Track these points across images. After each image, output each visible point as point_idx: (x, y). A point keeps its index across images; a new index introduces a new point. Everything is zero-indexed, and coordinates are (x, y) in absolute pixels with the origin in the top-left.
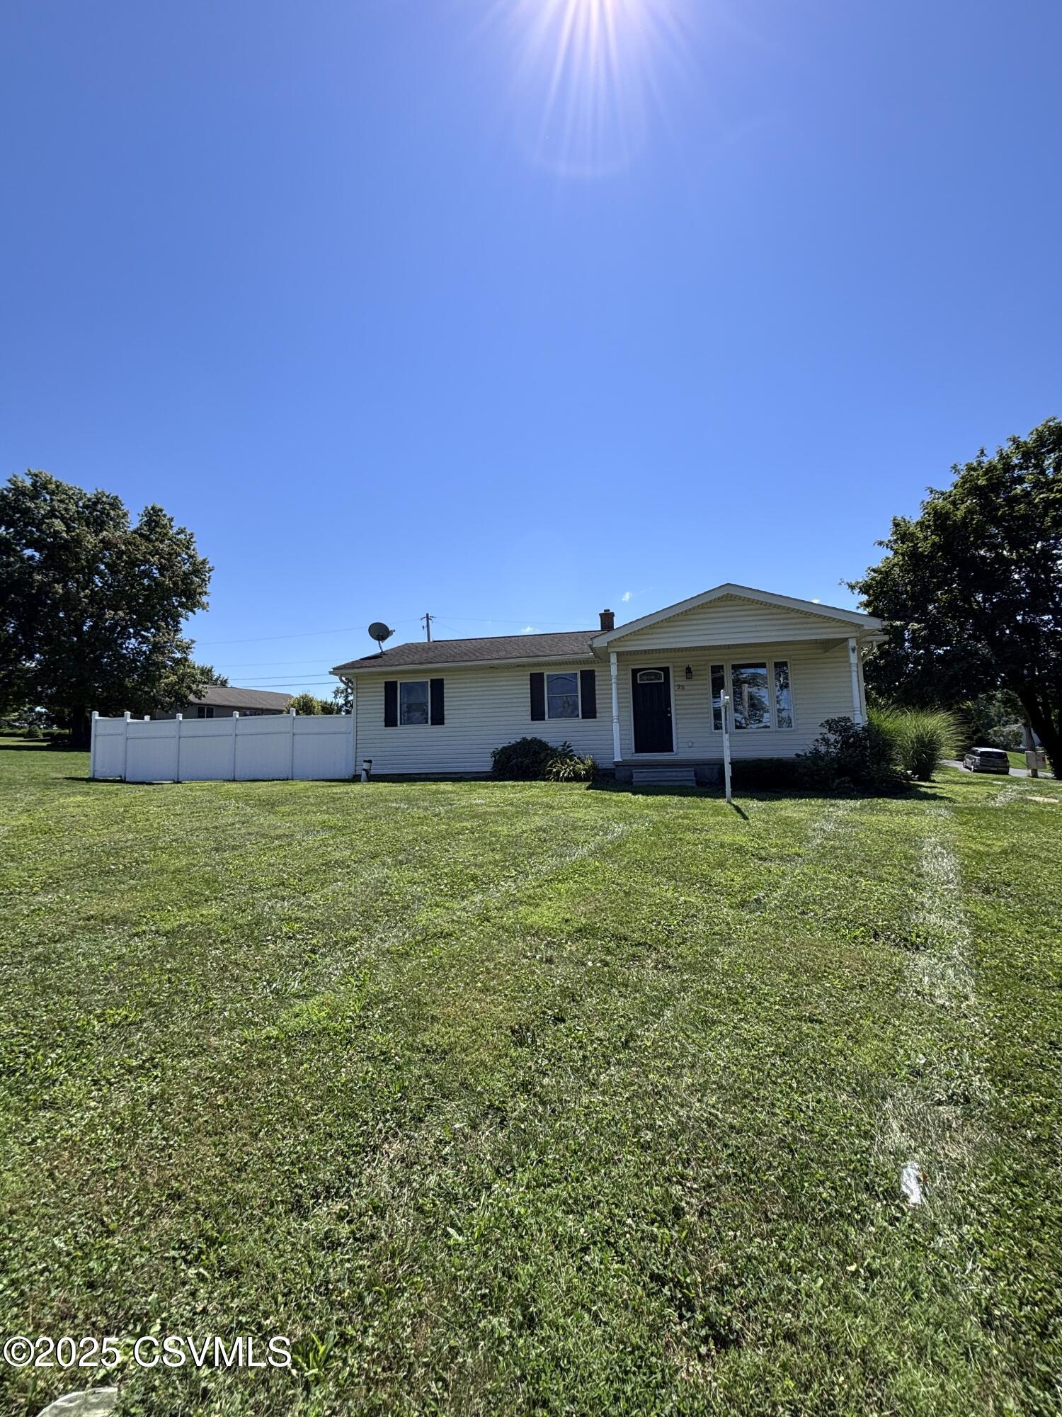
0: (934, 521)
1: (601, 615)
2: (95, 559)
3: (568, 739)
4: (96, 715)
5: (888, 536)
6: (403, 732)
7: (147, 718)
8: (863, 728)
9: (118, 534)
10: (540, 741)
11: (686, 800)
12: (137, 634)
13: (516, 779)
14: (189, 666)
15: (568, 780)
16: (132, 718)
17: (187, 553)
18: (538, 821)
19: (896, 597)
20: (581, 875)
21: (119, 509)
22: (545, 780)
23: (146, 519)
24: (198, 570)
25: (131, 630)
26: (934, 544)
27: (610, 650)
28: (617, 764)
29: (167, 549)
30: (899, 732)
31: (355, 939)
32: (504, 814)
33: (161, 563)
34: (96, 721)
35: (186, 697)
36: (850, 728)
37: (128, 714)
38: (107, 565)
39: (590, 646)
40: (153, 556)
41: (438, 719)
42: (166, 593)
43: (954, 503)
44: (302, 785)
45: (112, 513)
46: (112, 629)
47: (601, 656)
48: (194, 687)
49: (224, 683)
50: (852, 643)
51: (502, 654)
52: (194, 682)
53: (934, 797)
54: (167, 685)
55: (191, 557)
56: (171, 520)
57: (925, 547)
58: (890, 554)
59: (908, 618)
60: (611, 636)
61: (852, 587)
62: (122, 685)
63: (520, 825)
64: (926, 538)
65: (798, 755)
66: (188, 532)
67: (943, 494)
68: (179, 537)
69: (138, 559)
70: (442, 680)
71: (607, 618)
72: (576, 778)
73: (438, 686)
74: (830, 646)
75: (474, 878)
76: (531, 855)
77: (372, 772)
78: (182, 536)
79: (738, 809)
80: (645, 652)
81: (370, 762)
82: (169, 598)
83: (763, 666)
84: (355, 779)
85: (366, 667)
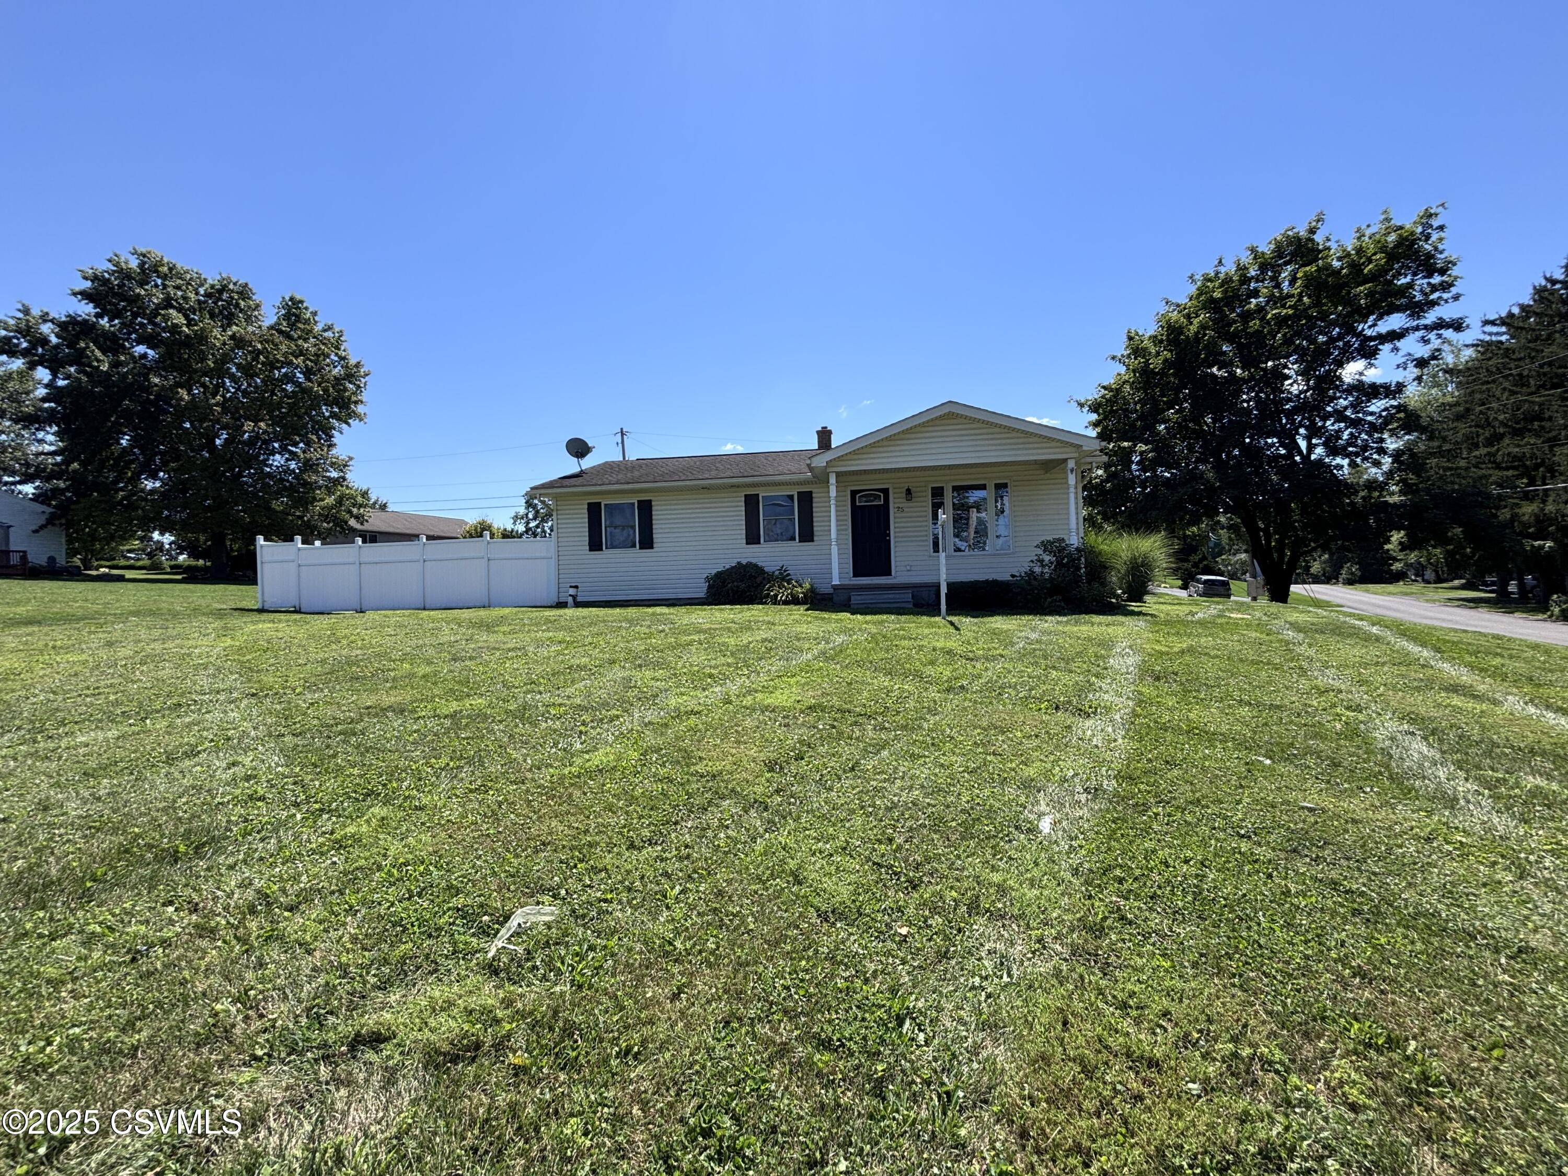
0: (1168, 335)
1: (818, 432)
2: (226, 359)
3: (786, 563)
4: (260, 540)
5: (1121, 349)
6: (607, 556)
7: (318, 543)
8: (1077, 549)
9: (250, 329)
10: (756, 566)
11: (903, 618)
12: (283, 450)
13: (732, 602)
14: (347, 487)
15: (786, 603)
16: (303, 543)
17: (337, 354)
18: (763, 635)
19: (1126, 416)
20: (807, 672)
21: (250, 298)
22: (762, 603)
23: (283, 312)
24: (352, 374)
25: (276, 445)
26: (1166, 360)
27: (829, 470)
28: (835, 588)
29: (313, 350)
30: (1115, 555)
31: (618, 717)
32: (729, 629)
33: (306, 366)
34: (262, 546)
35: (346, 522)
36: (1064, 549)
37: (298, 538)
38: (239, 367)
39: (809, 465)
40: (296, 357)
41: (647, 542)
42: (316, 402)
43: (1188, 317)
44: (507, 611)
45: (242, 303)
46: (251, 442)
47: (821, 478)
48: (355, 510)
49: (383, 507)
50: (1071, 464)
51: (714, 473)
52: (354, 505)
53: (1139, 614)
54: (323, 509)
55: (343, 358)
56: (315, 314)
57: (1156, 363)
58: (1123, 370)
59: (1135, 440)
60: (828, 456)
61: (1081, 405)
62: (269, 509)
63: (746, 638)
64: (1158, 354)
65: (1013, 576)
66: (337, 329)
67: (1178, 306)
68: (326, 334)
69: (278, 361)
70: (650, 501)
71: (824, 436)
72: (795, 601)
73: (646, 508)
74: (1052, 467)
75: (711, 676)
76: (761, 659)
77: (579, 599)
78: (328, 334)
79: (952, 624)
80: (865, 472)
81: (576, 587)
82: (318, 407)
83: (983, 487)
84: (561, 605)
85: (566, 486)
